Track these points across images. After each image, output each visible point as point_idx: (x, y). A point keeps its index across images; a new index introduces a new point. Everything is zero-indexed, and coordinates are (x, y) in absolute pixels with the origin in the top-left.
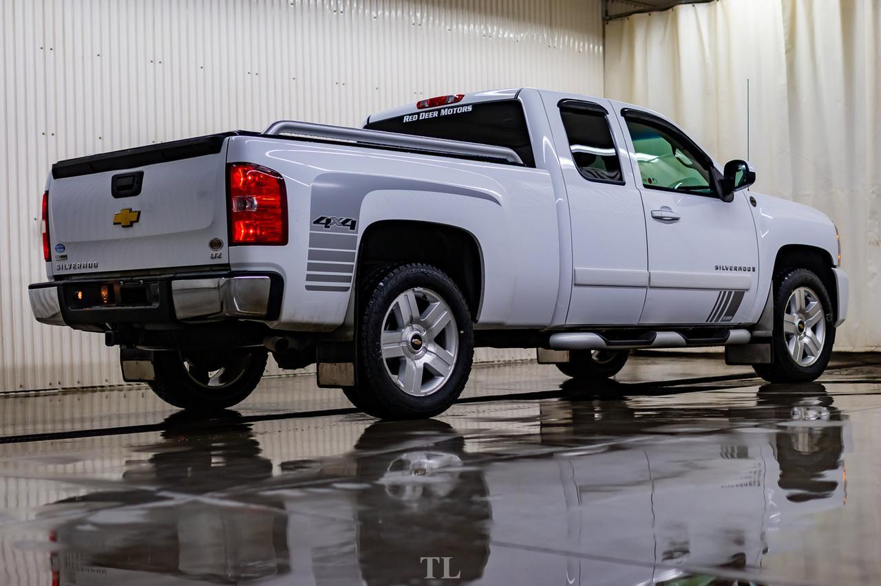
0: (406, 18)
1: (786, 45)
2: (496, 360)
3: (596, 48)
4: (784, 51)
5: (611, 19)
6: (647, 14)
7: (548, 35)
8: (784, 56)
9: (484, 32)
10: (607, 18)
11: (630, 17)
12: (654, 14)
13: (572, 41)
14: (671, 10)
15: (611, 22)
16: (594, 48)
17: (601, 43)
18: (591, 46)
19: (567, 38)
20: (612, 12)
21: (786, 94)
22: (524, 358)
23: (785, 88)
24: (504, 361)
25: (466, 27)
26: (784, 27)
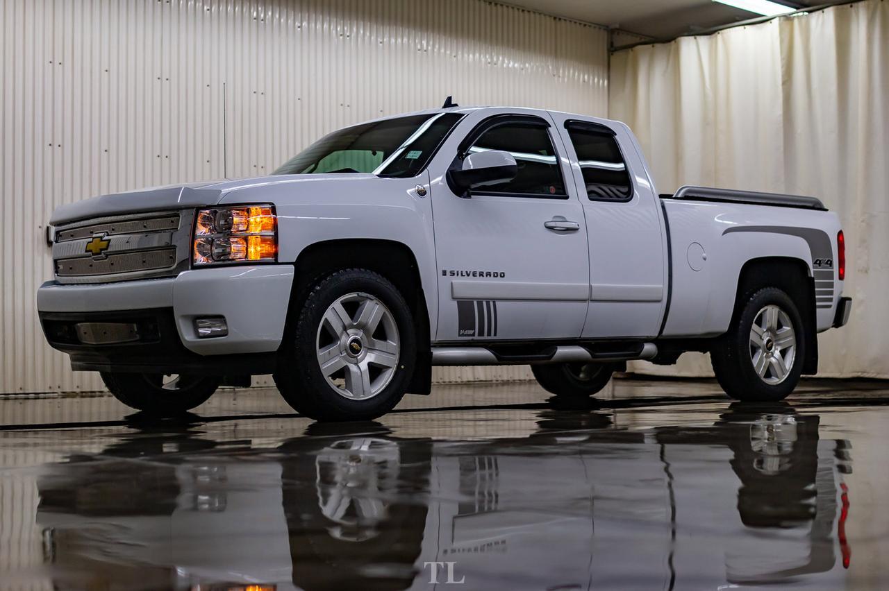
0: (412, 45)
1: (783, 76)
2: (494, 379)
3: (601, 81)
4: (780, 82)
5: (616, 50)
6: (650, 46)
7: (553, 66)
8: (780, 88)
9: (489, 60)
10: (612, 49)
11: (634, 49)
12: (658, 46)
13: (576, 74)
14: (673, 42)
15: (616, 54)
16: (599, 81)
17: (606, 75)
18: (596, 80)
19: (571, 71)
20: (617, 44)
21: (781, 125)
22: (522, 378)
23: (781, 119)
24: (503, 381)
25: (471, 56)
26: (782, 59)
